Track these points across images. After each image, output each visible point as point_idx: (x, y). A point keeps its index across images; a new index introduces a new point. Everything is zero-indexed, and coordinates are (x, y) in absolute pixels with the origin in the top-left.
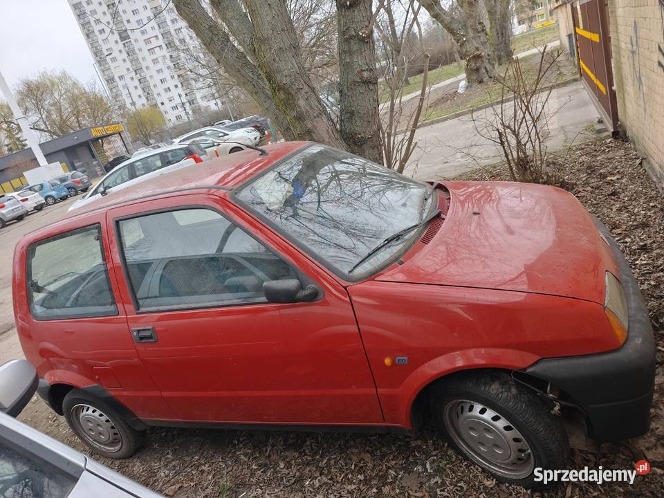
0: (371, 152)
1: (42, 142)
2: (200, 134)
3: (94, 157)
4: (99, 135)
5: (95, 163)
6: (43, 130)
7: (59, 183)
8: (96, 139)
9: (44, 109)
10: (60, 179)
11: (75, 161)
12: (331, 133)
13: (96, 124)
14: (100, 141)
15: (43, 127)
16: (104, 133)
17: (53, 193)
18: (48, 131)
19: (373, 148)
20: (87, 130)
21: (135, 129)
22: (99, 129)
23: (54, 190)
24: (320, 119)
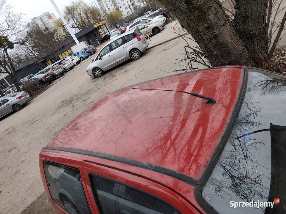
0: (259, 43)
1: (76, 33)
2: (138, 23)
3: (96, 37)
4: (97, 27)
5: (97, 39)
6: (76, 27)
7: (84, 51)
8: (96, 29)
9: (75, 18)
10: (85, 49)
11: (89, 40)
12: (233, 36)
13: (95, 22)
14: (98, 29)
15: (76, 26)
16: (99, 26)
17: (83, 56)
18: (78, 27)
19: (261, 40)
20: (92, 25)
21: (111, 21)
22: (96, 24)
23: (83, 54)
24: (225, 27)
